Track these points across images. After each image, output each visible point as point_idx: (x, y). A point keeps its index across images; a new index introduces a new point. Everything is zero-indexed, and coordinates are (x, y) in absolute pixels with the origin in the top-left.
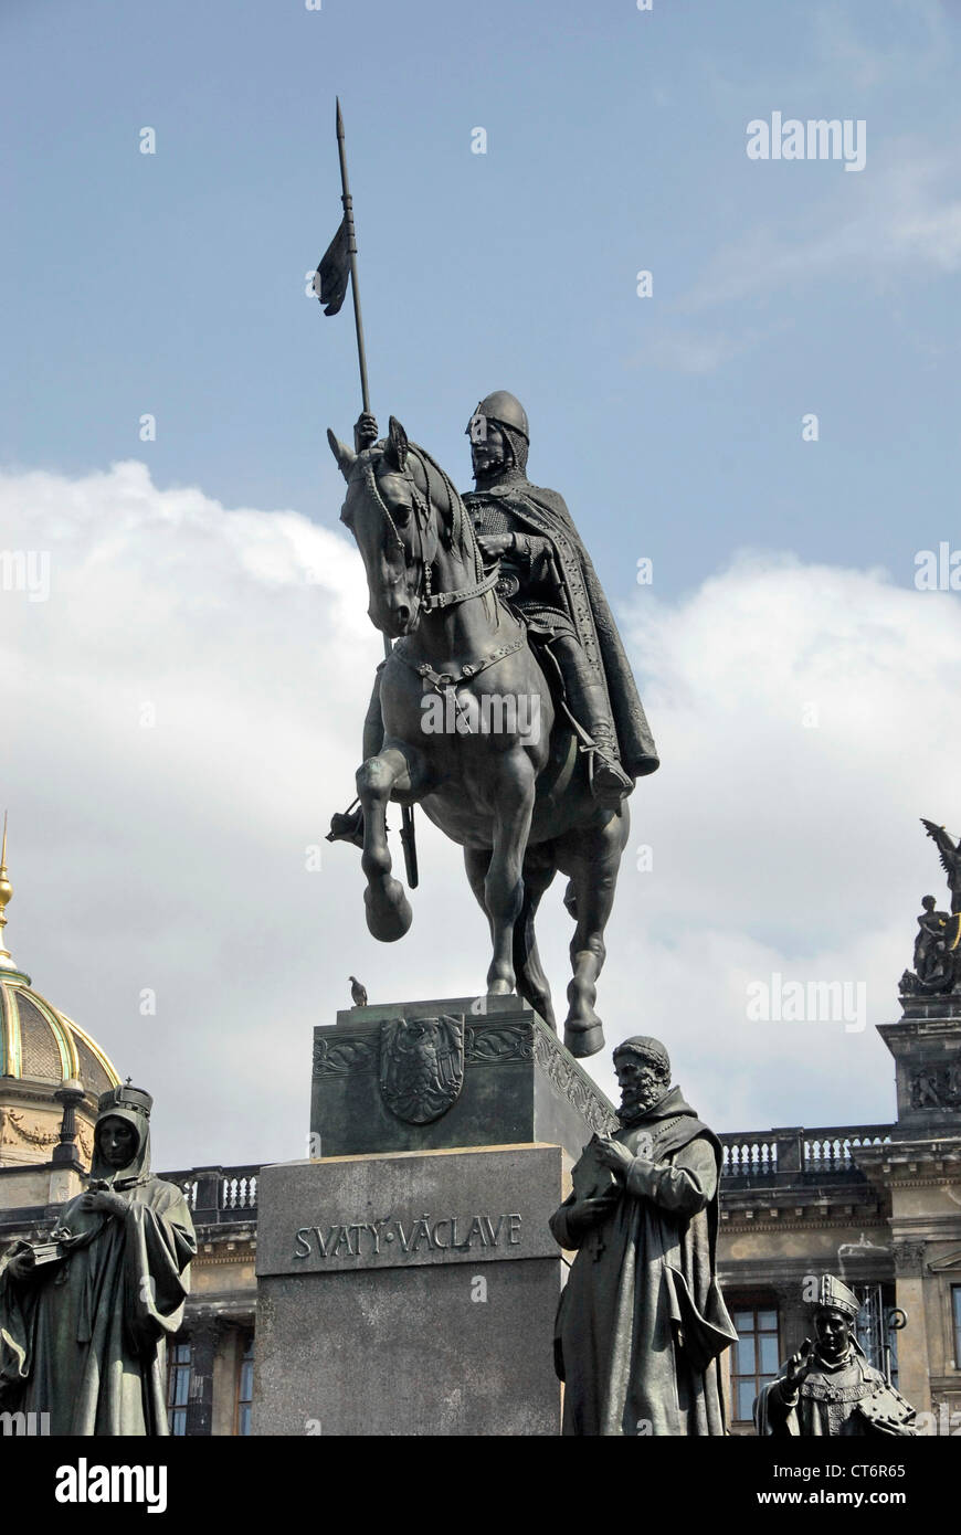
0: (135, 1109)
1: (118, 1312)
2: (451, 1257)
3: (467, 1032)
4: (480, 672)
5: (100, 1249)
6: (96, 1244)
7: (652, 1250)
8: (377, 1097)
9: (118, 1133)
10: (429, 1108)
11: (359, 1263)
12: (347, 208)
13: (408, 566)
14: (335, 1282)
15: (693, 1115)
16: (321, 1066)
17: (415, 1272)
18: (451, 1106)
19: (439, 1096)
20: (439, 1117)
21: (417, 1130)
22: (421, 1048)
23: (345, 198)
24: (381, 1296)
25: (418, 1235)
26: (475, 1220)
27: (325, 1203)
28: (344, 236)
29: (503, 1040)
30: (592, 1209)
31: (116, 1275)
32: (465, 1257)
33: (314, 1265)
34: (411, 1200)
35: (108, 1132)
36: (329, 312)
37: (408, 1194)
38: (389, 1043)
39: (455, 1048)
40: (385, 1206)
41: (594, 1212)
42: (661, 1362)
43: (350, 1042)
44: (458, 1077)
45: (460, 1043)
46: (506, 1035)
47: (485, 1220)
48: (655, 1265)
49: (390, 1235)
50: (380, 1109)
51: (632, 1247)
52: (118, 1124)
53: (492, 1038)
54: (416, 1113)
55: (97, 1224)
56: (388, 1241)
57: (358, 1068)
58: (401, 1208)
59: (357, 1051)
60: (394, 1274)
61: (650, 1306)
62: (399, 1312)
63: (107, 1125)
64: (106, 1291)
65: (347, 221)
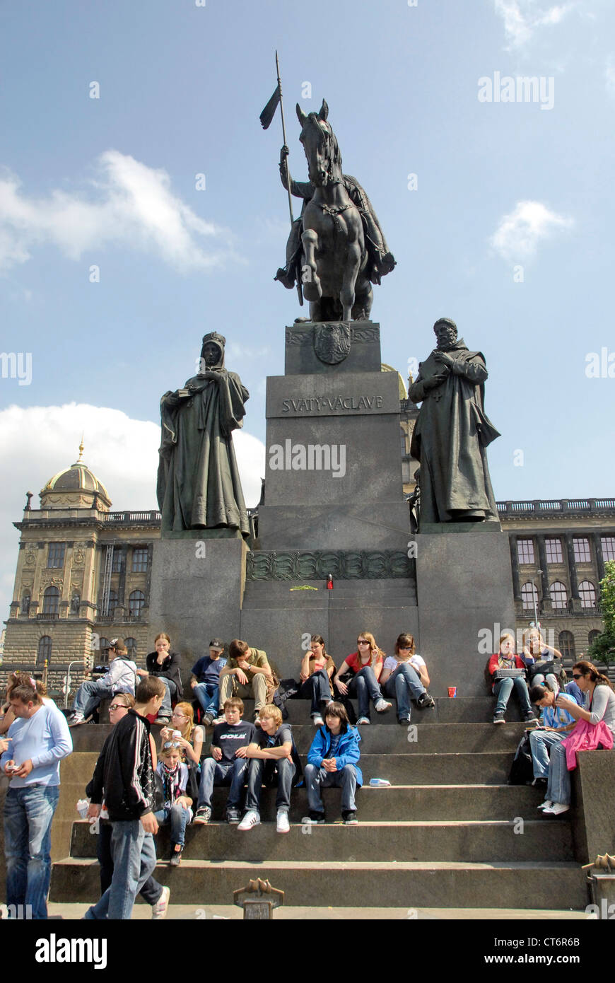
0: (220, 341)
1: (217, 417)
2: (352, 412)
3: (351, 331)
4: (345, 209)
5: (207, 393)
6: (205, 391)
7: (465, 395)
8: (313, 353)
9: (213, 350)
10: (336, 358)
11: (311, 414)
12: (279, 82)
13: (326, 159)
14: (300, 421)
15: (467, 349)
16: (289, 342)
17: (335, 418)
18: (345, 358)
19: (340, 354)
20: (339, 362)
21: (330, 367)
22: (332, 335)
23: (278, 79)
24: (321, 426)
25: (336, 403)
26: (362, 399)
27: (295, 390)
28: (278, 90)
29: (367, 333)
30: (437, 379)
31: (215, 402)
32: (358, 412)
33: (291, 414)
34: (333, 390)
35: (208, 349)
36: (265, 128)
37: (331, 387)
38: (319, 333)
39: (347, 335)
40: (321, 392)
41: (438, 381)
42: (472, 440)
43: (301, 333)
44: (348, 347)
45: (348, 334)
46: (368, 332)
47: (366, 398)
48: (467, 402)
49: (325, 403)
50: (315, 357)
51: (457, 394)
52: (213, 346)
53: (362, 333)
54: (331, 360)
55: (205, 383)
56: (323, 405)
57: (305, 344)
58: (329, 393)
59: (304, 337)
60: (326, 418)
61: (466, 417)
62: (329, 433)
63: (209, 346)
64: (211, 409)
65: (279, 86)
